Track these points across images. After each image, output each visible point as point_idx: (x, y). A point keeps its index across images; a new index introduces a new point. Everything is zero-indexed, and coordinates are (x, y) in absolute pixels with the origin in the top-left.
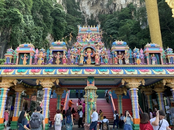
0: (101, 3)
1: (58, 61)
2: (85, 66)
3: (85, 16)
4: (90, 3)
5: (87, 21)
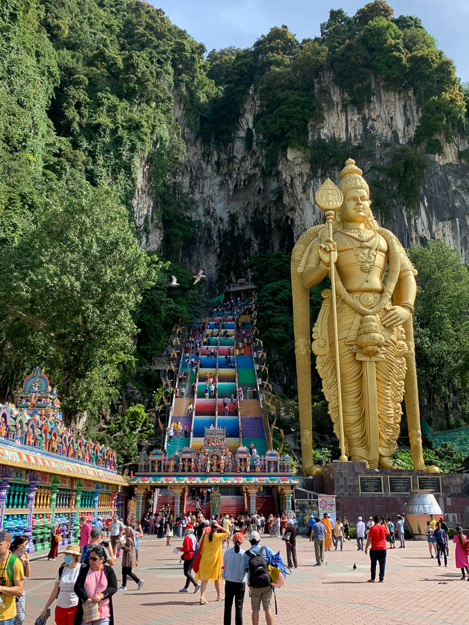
0: (260, 189)
1: (186, 468)
2: (211, 473)
3: (212, 224)
4: (229, 185)
5: (219, 237)
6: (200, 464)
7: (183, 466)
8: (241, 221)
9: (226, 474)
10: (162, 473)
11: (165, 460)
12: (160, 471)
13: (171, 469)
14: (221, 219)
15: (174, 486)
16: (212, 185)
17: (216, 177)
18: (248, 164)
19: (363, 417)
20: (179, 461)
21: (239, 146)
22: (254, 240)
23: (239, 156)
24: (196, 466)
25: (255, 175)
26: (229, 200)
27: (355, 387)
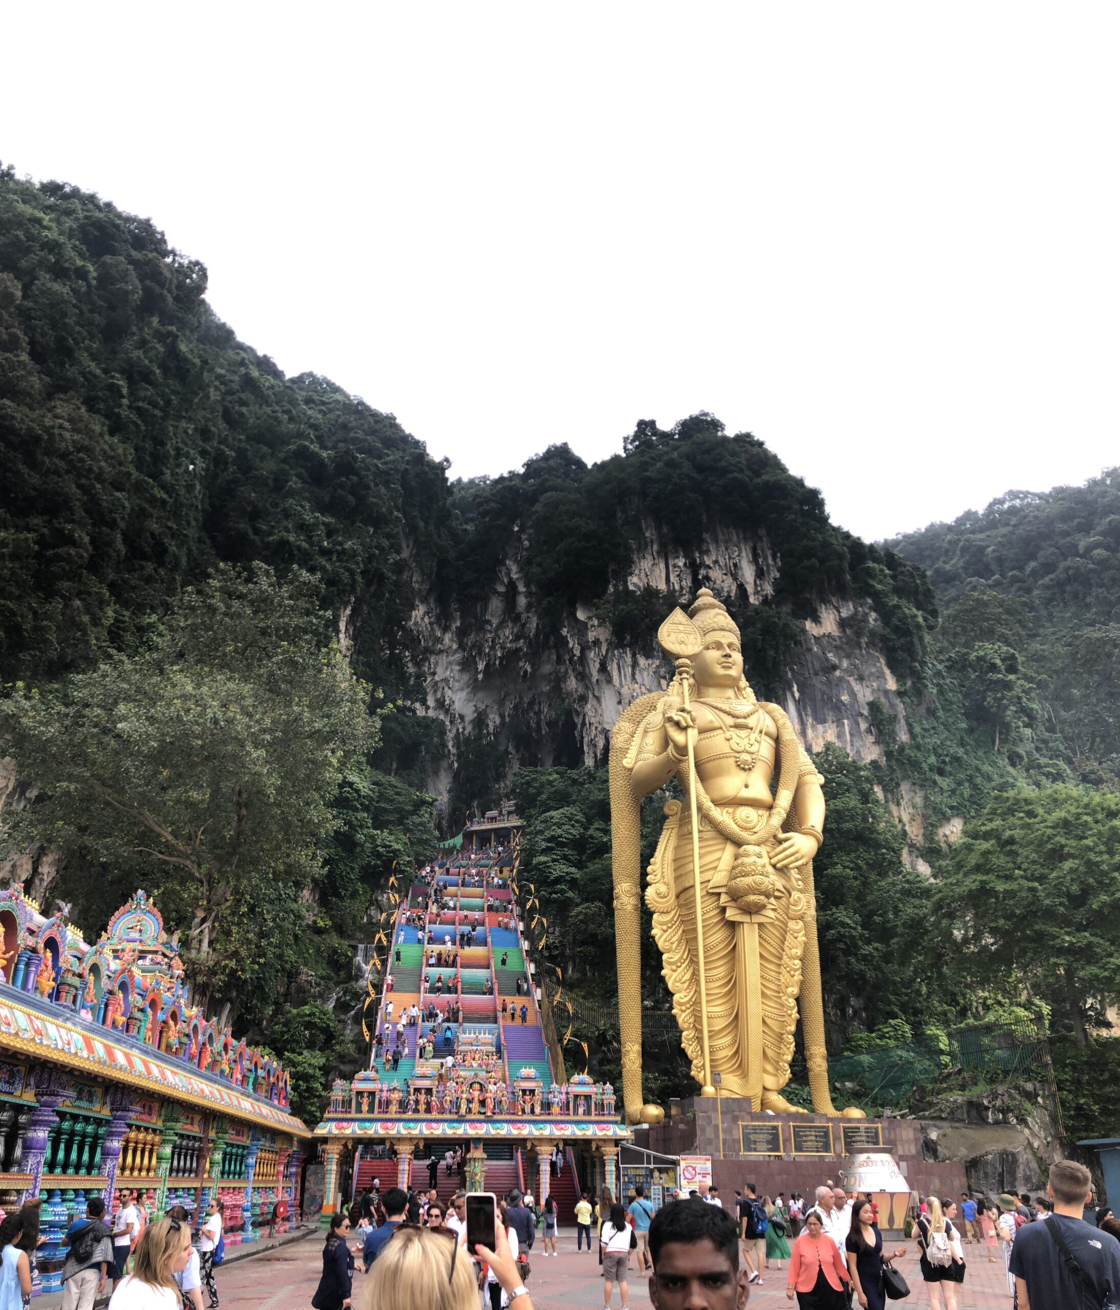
1: (422, 1107)
3: (447, 723)
4: (476, 664)
5: (457, 745)
6: (448, 1098)
7: (417, 1102)
8: (494, 720)
9: (496, 1117)
10: (376, 1115)
11: (381, 1091)
12: (371, 1110)
13: (394, 1108)
14: (462, 717)
15: (400, 1139)
16: (450, 663)
17: (456, 651)
18: (507, 632)
19: (736, 1021)
20: (408, 1092)
21: (496, 605)
22: (513, 752)
23: (495, 622)
24: (441, 1103)
25: (518, 650)
26: (475, 687)
27: (722, 969)
